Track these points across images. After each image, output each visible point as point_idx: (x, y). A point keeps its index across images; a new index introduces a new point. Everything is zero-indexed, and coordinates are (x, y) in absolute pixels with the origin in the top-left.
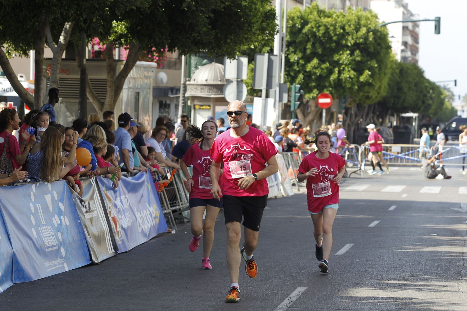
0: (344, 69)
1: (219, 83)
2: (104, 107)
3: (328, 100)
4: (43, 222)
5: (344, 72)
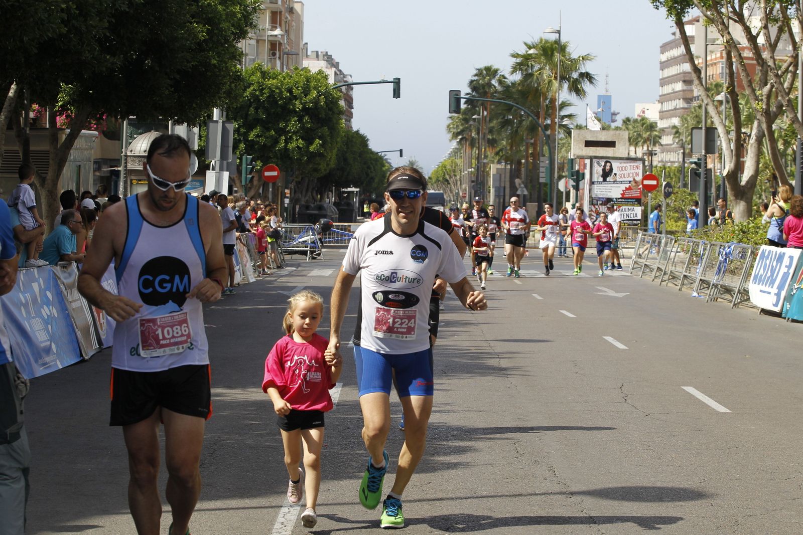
0: (291, 137)
2: (46, 183)
3: (275, 173)
4: (33, 315)
5: (292, 141)
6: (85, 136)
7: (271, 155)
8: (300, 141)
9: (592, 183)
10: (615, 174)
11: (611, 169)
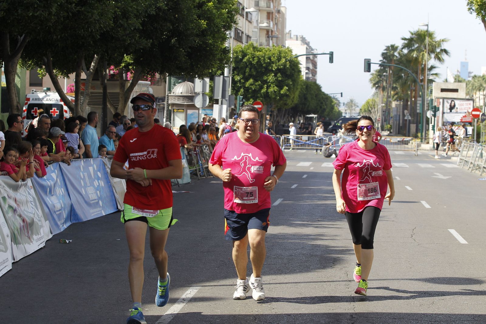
0: (270, 86)
1: (190, 95)
3: (260, 106)
4: (88, 184)
5: (271, 88)
6: (140, 84)
7: (259, 95)
8: (276, 88)
9: (443, 113)
10: (457, 108)
11: (454, 106)
